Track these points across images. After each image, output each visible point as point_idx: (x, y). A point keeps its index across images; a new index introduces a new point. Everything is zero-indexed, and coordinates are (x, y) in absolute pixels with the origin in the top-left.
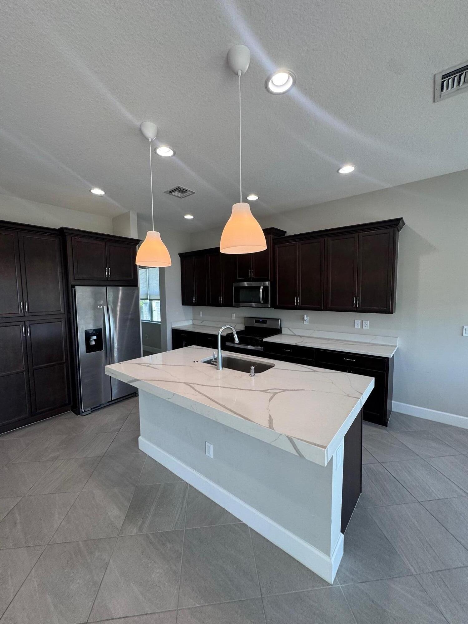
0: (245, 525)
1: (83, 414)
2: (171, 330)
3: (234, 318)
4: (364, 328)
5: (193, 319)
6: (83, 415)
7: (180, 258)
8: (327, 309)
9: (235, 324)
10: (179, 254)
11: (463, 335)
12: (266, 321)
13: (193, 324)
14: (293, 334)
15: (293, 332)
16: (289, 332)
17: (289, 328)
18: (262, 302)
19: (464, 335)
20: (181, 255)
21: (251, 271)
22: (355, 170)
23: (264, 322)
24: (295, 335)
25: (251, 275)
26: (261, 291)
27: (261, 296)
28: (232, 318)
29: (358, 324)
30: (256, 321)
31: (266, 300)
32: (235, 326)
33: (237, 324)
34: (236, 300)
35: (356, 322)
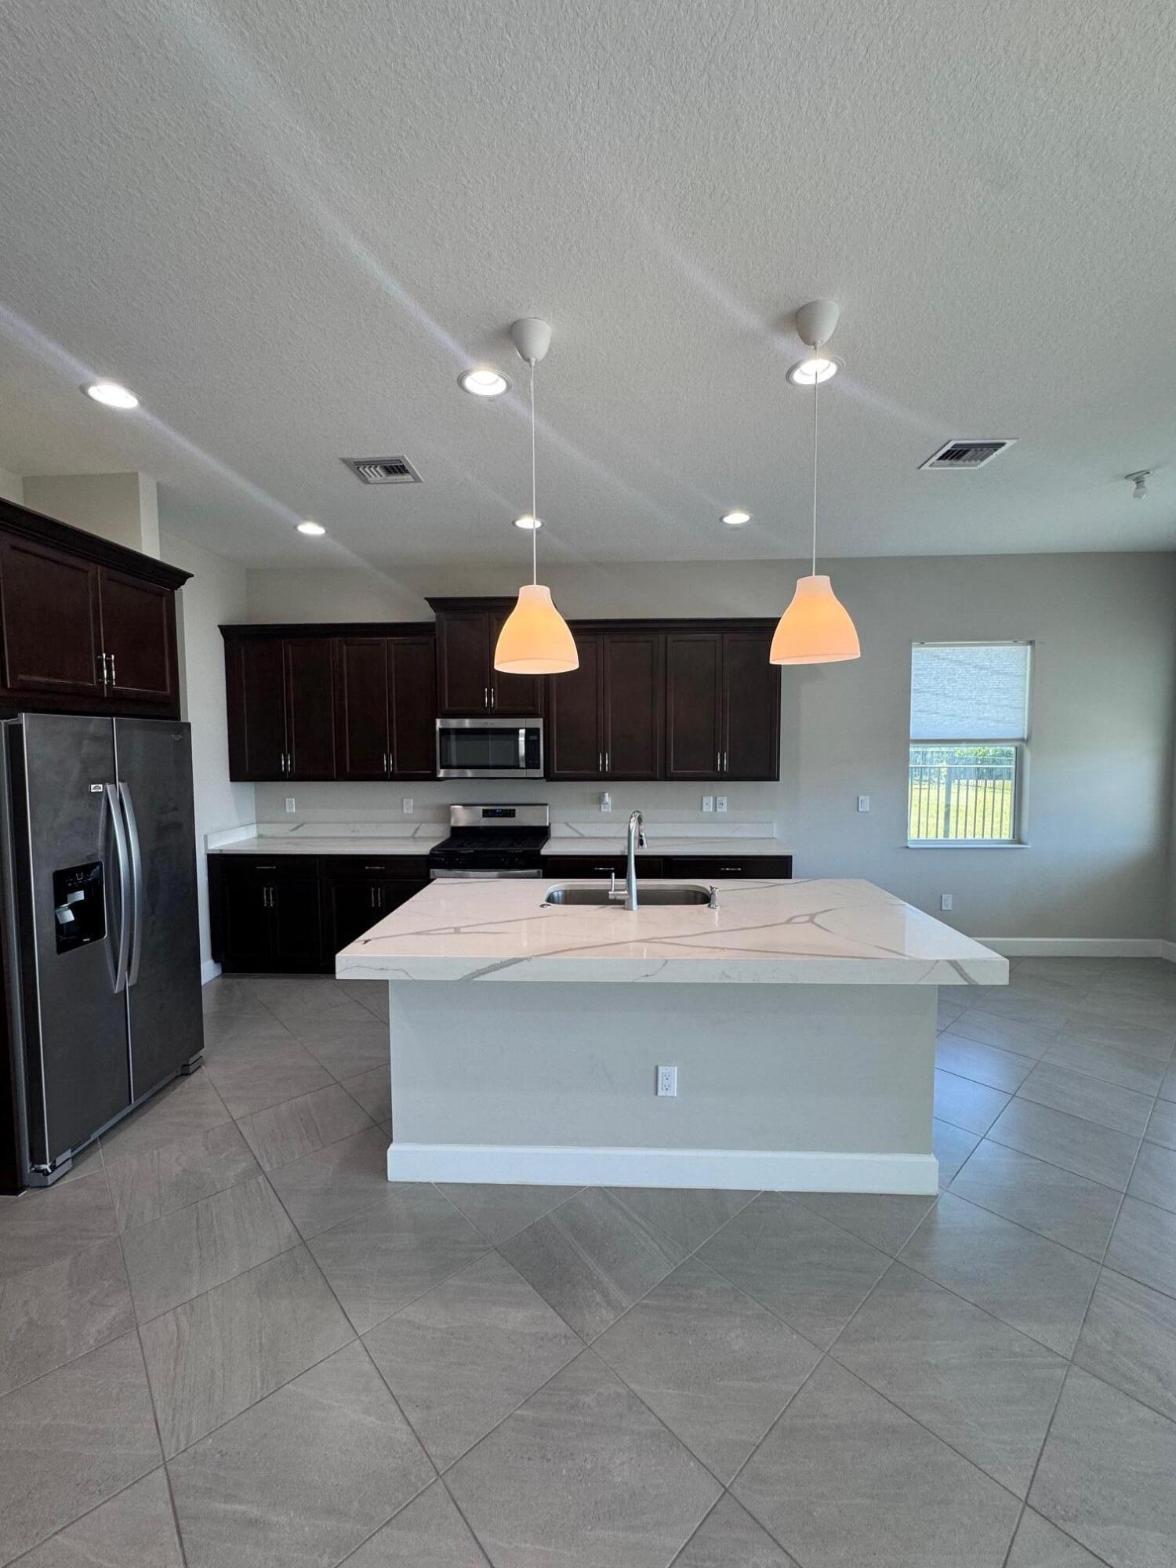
0: (772, 1193)
1: (50, 1179)
2: (206, 857)
3: (411, 811)
4: (718, 810)
5: (259, 822)
6: (50, 1183)
7: (221, 640)
8: (667, 777)
9: (417, 825)
10: (219, 626)
11: (858, 810)
12: (514, 810)
13: (260, 836)
14: (575, 834)
15: (577, 832)
16: (568, 832)
17: (567, 824)
18: (524, 766)
19: (860, 809)
20: (227, 631)
21: (489, 691)
22: (748, 521)
23: (511, 814)
24: (582, 837)
25: (489, 700)
26: (522, 739)
27: (522, 751)
28: (405, 811)
29: (708, 803)
30: (486, 814)
31: (532, 761)
32: (417, 829)
33: (421, 823)
34: (444, 764)
35: (705, 800)
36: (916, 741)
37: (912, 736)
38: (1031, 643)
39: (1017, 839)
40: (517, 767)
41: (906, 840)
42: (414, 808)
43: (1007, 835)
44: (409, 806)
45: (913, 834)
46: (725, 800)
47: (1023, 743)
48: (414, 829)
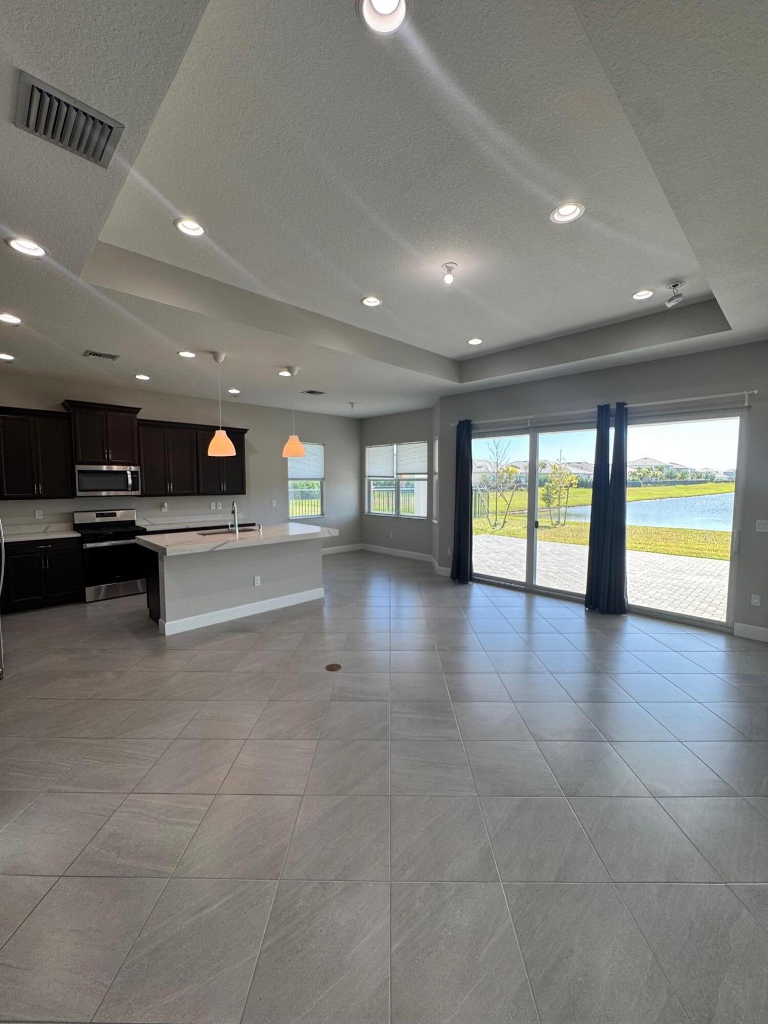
3: (41, 517)
4: (217, 508)
8: (199, 494)
9: (47, 525)
12: (115, 513)
15: (150, 522)
16: (144, 523)
17: (144, 519)
18: (131, 490)
19: (273, 505)
21: (108, 451)
23: (115, 515)
24: (153, 524)
25: (108, 456)
26: (129, 476)
27: (130, 482)
28: (37, 517)
29: (213, 505)
30: (98, 516)
31: (134, 487)
32: (48, 527)
33: (50, 523)
34: (81, 489)
35: (212, 504)
36: (292, 479)
37: (290, 476)
38: (324, 445)
39: (322, 514)
40: (127, 490)
41: (288, 517)
42: (43, 515)
43: (320, 513)
44: (39, 515)
45: (291, 515)
46: (220, 504)
47: (323, 479)
48: (45, 528)
